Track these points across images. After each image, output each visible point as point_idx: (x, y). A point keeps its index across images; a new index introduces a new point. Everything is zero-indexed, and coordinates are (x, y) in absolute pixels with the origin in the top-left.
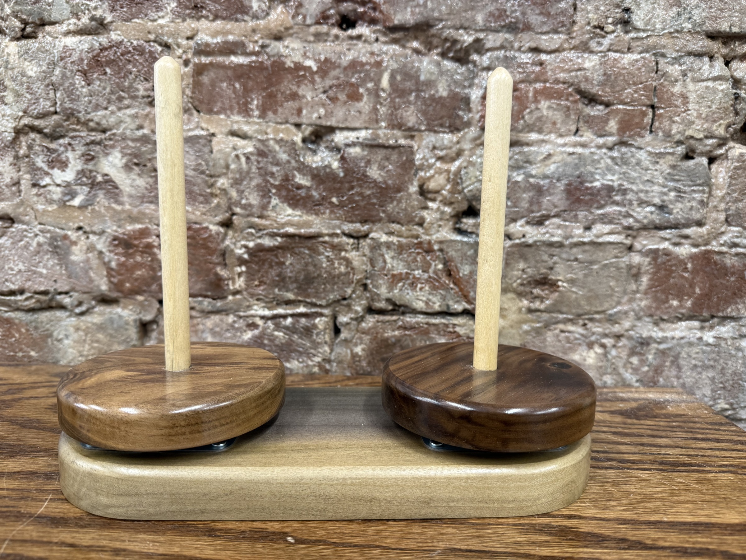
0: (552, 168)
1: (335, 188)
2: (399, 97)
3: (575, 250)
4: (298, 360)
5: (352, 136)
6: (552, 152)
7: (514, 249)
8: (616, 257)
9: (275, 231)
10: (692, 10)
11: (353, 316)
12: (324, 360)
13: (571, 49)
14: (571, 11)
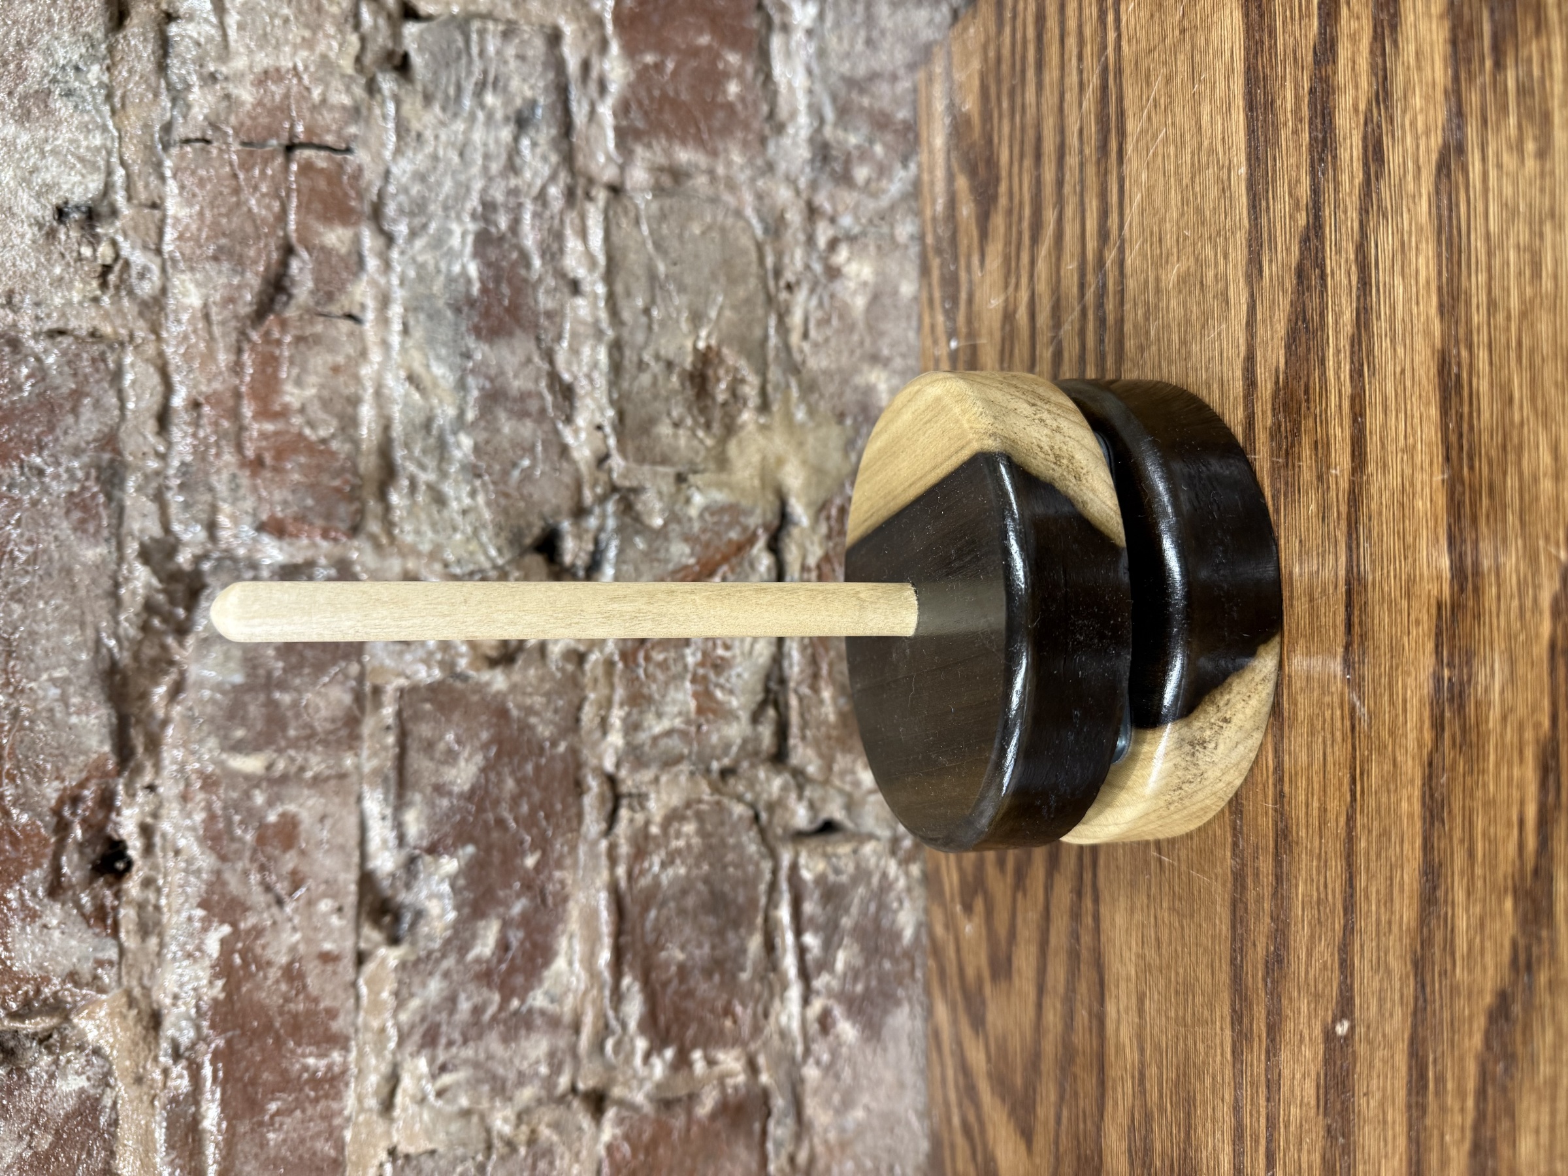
0: (441, 373)
1: (504, 862)
2: (284, 728)
3: (626, 315)
4: (896, 912)
5: (380, 833)
6: (403, 374)
7: (630, 447)
8: (637, 222)
9: (607, 993)
10: (55, 64)
11: (793, 796)
12: (893, 853)
13: (159, 338)
14: (65, 341)
